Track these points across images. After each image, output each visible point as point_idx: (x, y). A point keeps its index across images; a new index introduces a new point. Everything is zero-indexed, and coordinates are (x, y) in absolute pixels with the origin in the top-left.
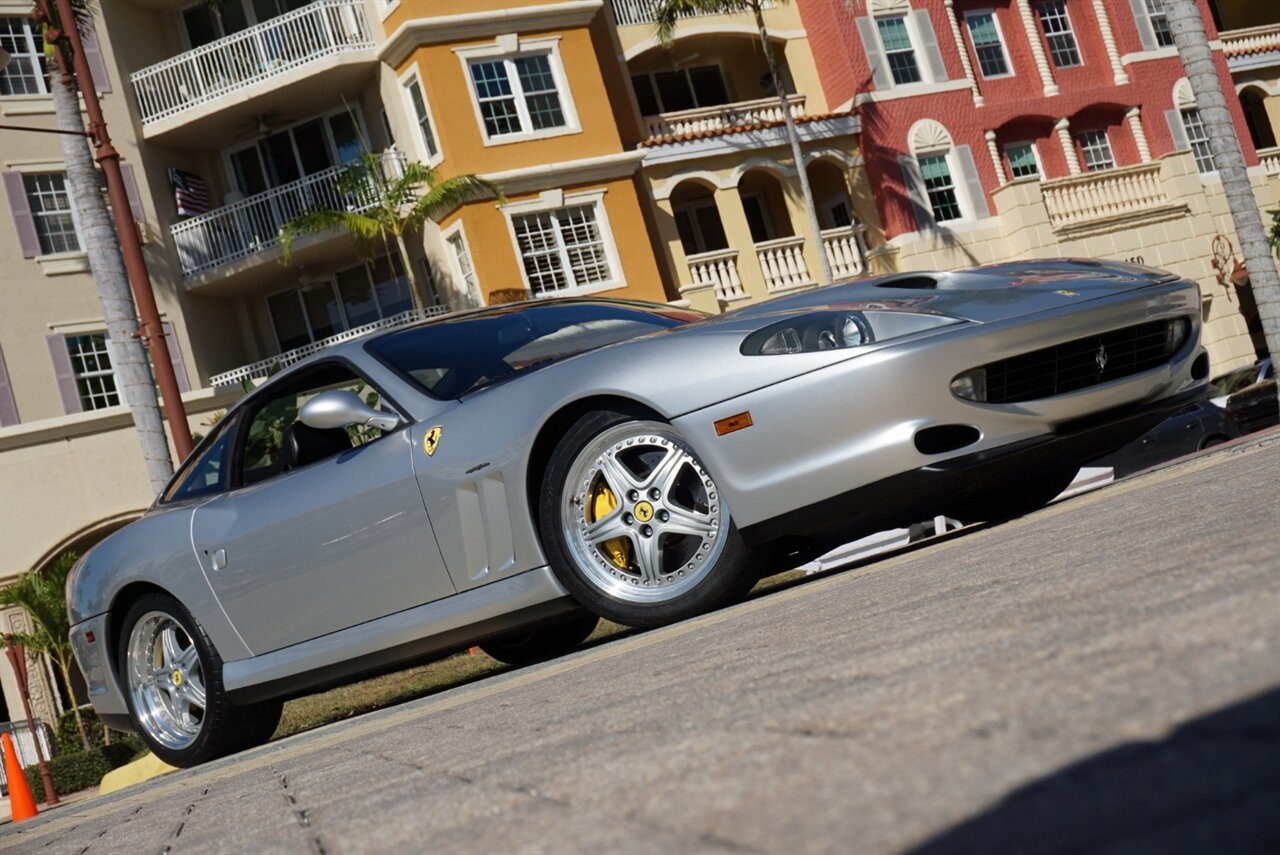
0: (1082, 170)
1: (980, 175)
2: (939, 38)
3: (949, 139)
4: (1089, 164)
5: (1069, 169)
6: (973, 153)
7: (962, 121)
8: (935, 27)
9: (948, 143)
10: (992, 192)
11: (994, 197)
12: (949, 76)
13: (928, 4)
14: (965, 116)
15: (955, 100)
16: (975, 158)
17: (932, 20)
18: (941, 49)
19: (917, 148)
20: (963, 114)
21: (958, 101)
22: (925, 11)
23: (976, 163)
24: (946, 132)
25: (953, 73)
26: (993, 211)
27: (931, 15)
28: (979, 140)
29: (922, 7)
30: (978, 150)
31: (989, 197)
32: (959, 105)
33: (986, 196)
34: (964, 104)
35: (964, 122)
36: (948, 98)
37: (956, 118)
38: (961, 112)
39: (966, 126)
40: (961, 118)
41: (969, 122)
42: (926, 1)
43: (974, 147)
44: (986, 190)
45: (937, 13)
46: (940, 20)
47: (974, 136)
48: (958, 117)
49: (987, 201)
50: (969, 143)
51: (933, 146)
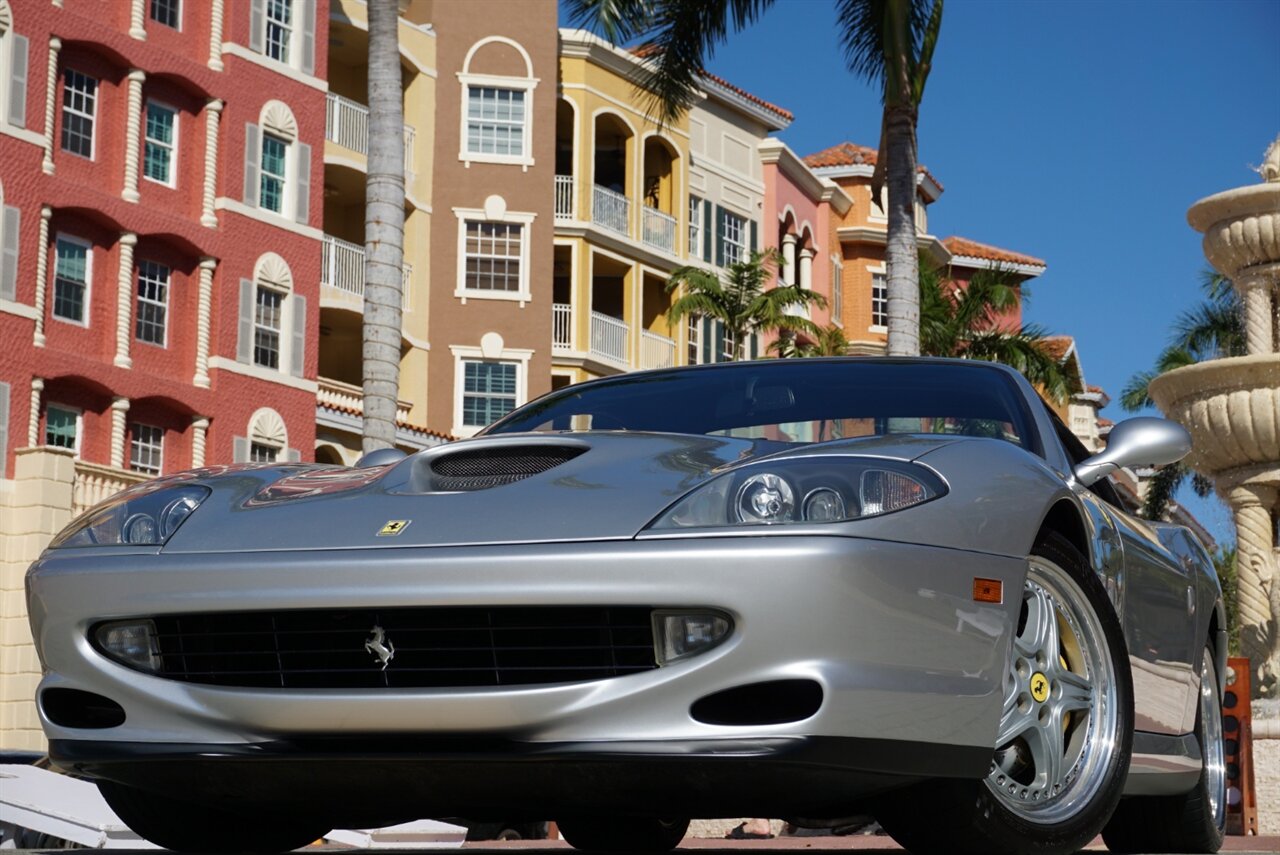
0: (123, 465)
1: (10, 425)
2: (21, 248)
4: (134, 462)
5: (110, 458)
6: (11, 396)
7: (12, 354)
8: (21, 233)
10: (17, 449)
11: (18, 457)
12: (17, 296)
13: (23, 205)
14: (18, 349)
15: (13, 326)
16: (12, 402)
17: (21, 224)
18: (19, 262)
20: (15, 348)
21: (16, 329)
22: (17, 211)
23: (11, 409)
25: (23, 295)
26: (10, 473)
27: (22, 219)
28: (23, 384)
29: (16, 204)
30: (18, 395)
31: (12, 455)
32: (15, 336)
33: (8, 453)
34: (21, 336)
35: (14, 356)
36: (6, 321)
37: (7, 347)
38: (14, 343)
39: (14, 362)
40: (12, 349)
41: (19, 358)
42: (22, 201)
43: (15, 389)
44: (11, 445)
45: (29, 220)
46: (30, 229)
47: (20, 377)
48: (10, 347)
49: (8, 460)
50: (12, 383)
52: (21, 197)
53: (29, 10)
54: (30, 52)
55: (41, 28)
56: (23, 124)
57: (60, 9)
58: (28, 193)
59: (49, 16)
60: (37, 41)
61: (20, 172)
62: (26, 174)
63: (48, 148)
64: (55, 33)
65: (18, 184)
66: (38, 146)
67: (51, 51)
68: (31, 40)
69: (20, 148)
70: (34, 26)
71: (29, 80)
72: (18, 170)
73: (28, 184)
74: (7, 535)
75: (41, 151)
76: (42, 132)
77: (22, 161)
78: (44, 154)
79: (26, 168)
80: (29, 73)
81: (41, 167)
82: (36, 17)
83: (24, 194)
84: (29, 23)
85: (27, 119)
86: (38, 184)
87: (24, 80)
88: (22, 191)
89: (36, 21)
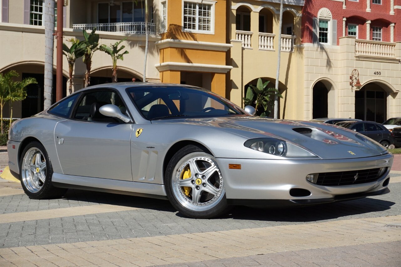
0: (370, 39)
3: (331, 17)
4: (373, 38)
5: (366, 37)
6: (337, 23)
7: (337, 12)
9: (330, 18)
10: (339, 37)
11: (340, 39)
14: (339, 10)
15: (337, 4)
16: (337, 25)
19: (320, 17)
20: (338, 10)
21: (338, 5)
23: (337, 27)
24: (331, 14)
26: (338, 44)
28: (340, 19)
31: (338, 39)
33: (337, 38)
34: (339, 7)
36: (335, 3)
37: (335, 10)
38: (337, 9)
39: (338, 14)
40: (337, 11)
43: (338, 22)
47: (339, 18)
49: (337, 40)
50: (337, 20)
51: (325, 17)
74: (338, 60)
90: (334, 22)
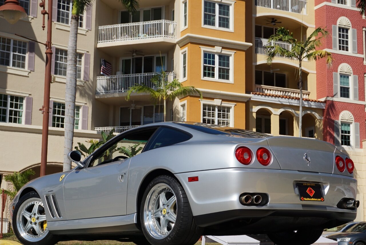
1: (360, 134)
2: (359, 86)
3: (353, 119)
6: (360, 126)
7: (359, 115)
8: (359, 82)
9: (353, 121)
10: (362, 140)
11: (363, 142)
12: (359, 99)
13: (359, 74)
14: (361, 113)
15: (359, 107)
16: (360, 128)
17: (358, 80)
18: (359, 90)
19: (341, 119)
20: (360, 113)
21: (360, 108)
22: (357, 76)
23: (360, 130)
24: (353, 117)
25: (361, 98)
26: (361, 147)
27: (358, 78)
28: (363, 122)
29: (356, 74)
30: (362, 126)
31: (361, 142)
32: (360, 110)
33: (360, 141)
34: (362, 109)
35: (360, 115)
36: (357, 106)
37: (357, 113)
38: (360, 112)
39: (360, 117)
40: (359, 113)
41: (361, 115)
42: (358, 73)
43: (361, 124)
44: (361, 139)
45: (361, 78)
46: (361, 80)
47: (362, 121)
48: (358, 113)
49: (360, 143)
50: (359, 122)
51: (347, 120)
52: (358, 72)
53: (356, 21)
54: (357, 33)
55: (360, 26)
56: (357, 52)
57: (365, 20)
58: (360, 71)
59: (362, 22)
60: (359, 29)
61: (357, 65)
62: (358, 66)
63: (365, 58)
64: (364, 26)
65: (357, 69)
66: (361, 58)
67: (363, 31)
68: (357, 29)
69: (356, 59)
70: (358, 25)
71: (357, 40)
72: (356, 65)
73: (359, 68)
74: (362, 163)
75: (362, 59)
76: (363, 54)
77: (357, 62)
78: (363, 60)
79: (359, 64)
80: (357, 38)
81: (363, 63)
82: (358, 23)
83: (358, 71)
84: (356, 25)
85: (358, 51)
86: (362, 68)
87: (356, 41)
88: (358, 70)
89: (358, 24)
90: (356, 125)
